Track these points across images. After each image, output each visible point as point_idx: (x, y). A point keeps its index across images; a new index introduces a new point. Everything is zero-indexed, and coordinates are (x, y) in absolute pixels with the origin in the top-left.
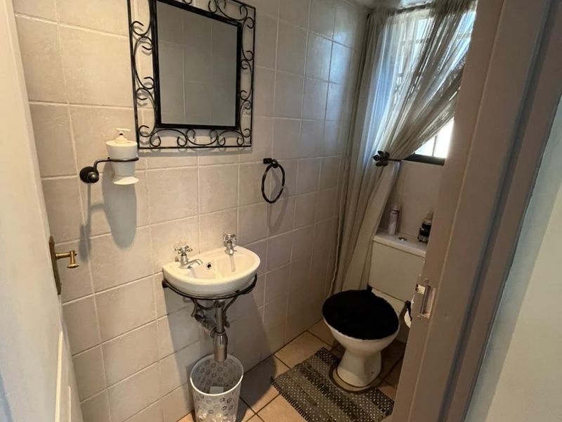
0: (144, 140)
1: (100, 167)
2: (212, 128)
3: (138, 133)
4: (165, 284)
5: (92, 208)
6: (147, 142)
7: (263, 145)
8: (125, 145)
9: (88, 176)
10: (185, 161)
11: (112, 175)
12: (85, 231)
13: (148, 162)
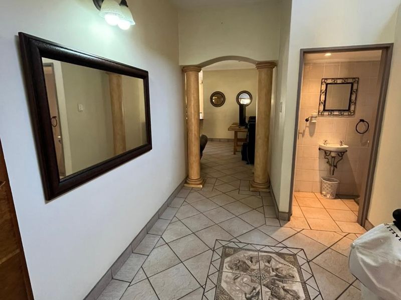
0: (320, 113)
1: (309, 119)
2: (339, 110)
3: (319, 112)
4: (320, 149)
5: (306, 127)
6: (321, 114)
7: (358, 115)
8: (315, 114)
9: (307, 120)
10: (331, 118)
11: (311, 120)
12: (304, 131)
13: (321, 118)
